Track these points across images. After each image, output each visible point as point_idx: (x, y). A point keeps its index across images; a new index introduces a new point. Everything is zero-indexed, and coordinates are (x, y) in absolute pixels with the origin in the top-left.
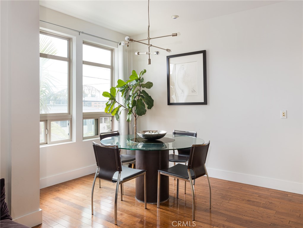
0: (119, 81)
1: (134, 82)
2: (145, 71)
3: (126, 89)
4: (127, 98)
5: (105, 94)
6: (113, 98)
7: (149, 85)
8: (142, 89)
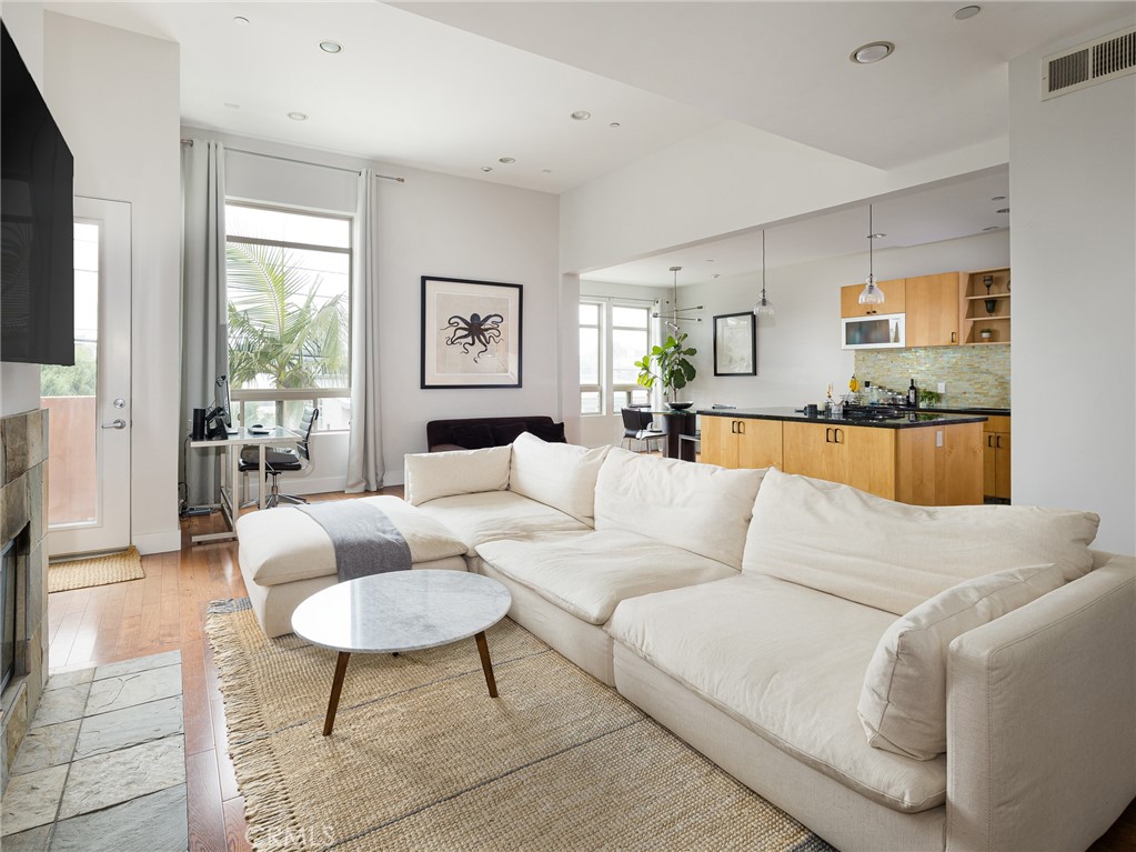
0: (655, 348)
1: (672, 349)
2: (686, 335)
3: (663, 357)
4: (664, 367)
5: (637, 364)
6: (646, 368)
7: (692, 352)
8: (682, 356)
